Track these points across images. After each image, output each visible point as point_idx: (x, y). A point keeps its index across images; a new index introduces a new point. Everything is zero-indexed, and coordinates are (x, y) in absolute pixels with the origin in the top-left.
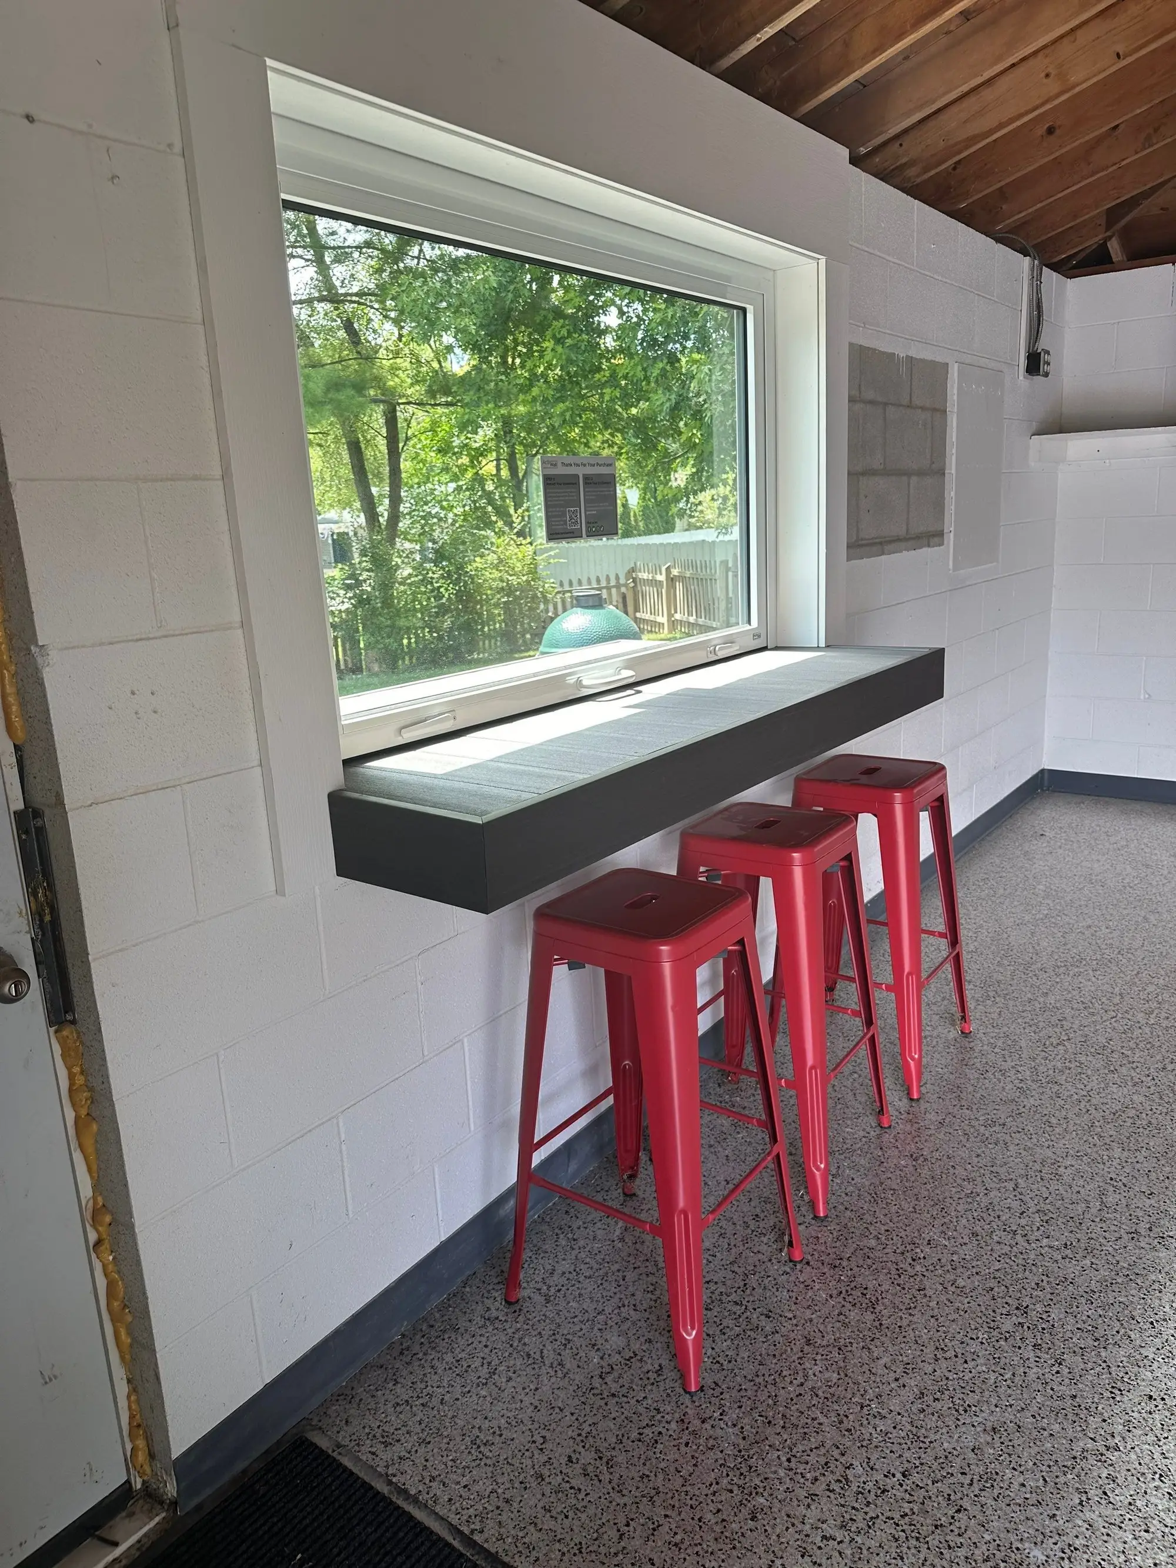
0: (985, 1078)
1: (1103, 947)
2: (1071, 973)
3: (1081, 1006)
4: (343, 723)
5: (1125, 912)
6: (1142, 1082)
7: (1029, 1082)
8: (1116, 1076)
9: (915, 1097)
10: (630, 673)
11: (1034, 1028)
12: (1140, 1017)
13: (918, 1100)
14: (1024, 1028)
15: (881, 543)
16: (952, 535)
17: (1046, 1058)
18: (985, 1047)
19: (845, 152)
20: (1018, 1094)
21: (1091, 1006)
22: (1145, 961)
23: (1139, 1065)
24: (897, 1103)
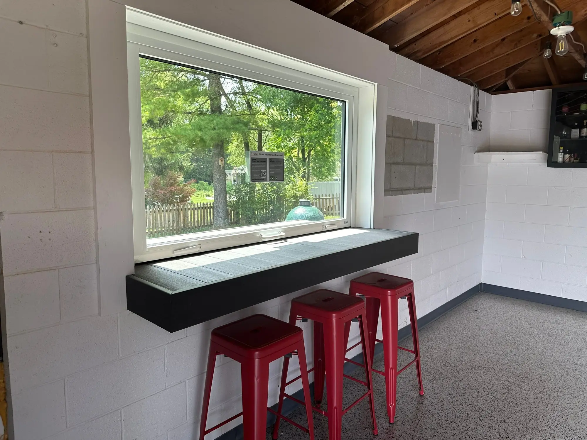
0: (424, 417)
1: (490, 362)
2: (473, 372)
3: (474, 388)
4: (147, 247)
5: (503, 347)
6: (493, 426)
7: (443, 421)
8: (482, 422)
9: (392, 423)
10: (284, 234)
11: (451, 396)
12: (499, 396)
13: (393, 424)
14: (447, 396)
15: (402, 190)
16: (436, 188)
17: (453, 410)
18: (428, 403)
19: (387, 46)
20: (437, 426)
21: (478, 388)
22: (507, 371)
23: (493, 418)
24: (384, 425)
